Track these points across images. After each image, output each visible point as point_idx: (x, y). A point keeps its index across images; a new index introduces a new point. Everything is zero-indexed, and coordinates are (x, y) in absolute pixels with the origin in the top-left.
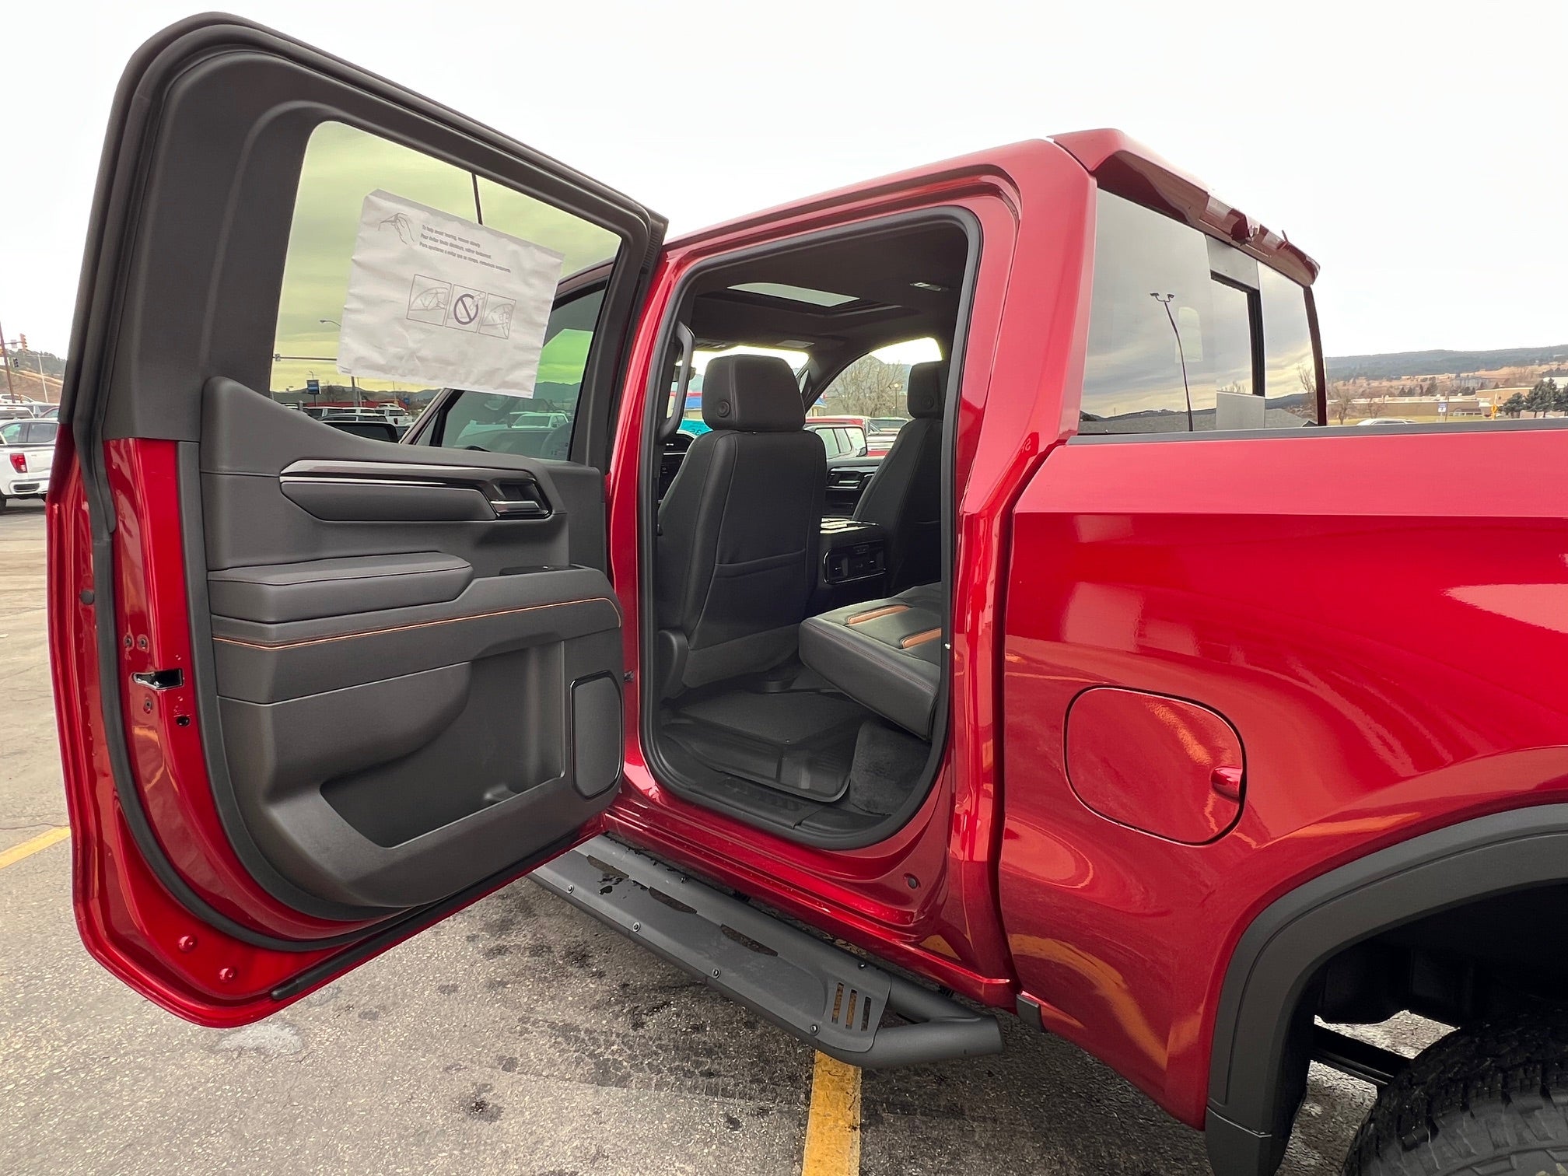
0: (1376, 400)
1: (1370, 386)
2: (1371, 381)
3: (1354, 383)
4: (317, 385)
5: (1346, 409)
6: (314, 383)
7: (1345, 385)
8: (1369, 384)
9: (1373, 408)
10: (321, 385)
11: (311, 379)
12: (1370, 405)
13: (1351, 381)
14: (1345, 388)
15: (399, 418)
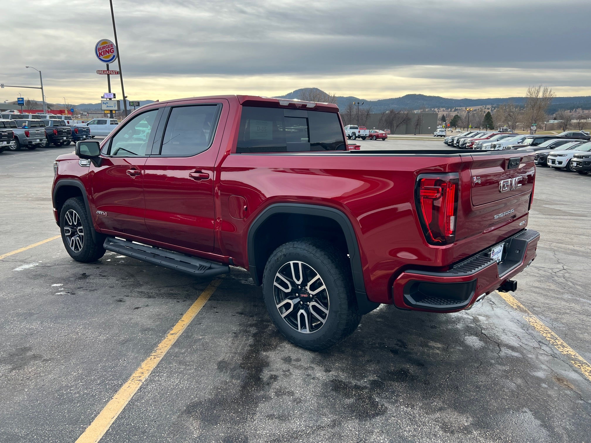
0: (582, 121)
1: (584, 113)
2: (584, 110)
3: (576, 111)
4: (23, 101)
5: (566, 125)
6: (21, 99)
7: (570, 112)
8: (583, 112)
9: (580, 125)
10: (25, 99)
11: (20, 97)
12: (579, 123)
13: (574, 110)
14: (571, 114)
15: (70, 121)
